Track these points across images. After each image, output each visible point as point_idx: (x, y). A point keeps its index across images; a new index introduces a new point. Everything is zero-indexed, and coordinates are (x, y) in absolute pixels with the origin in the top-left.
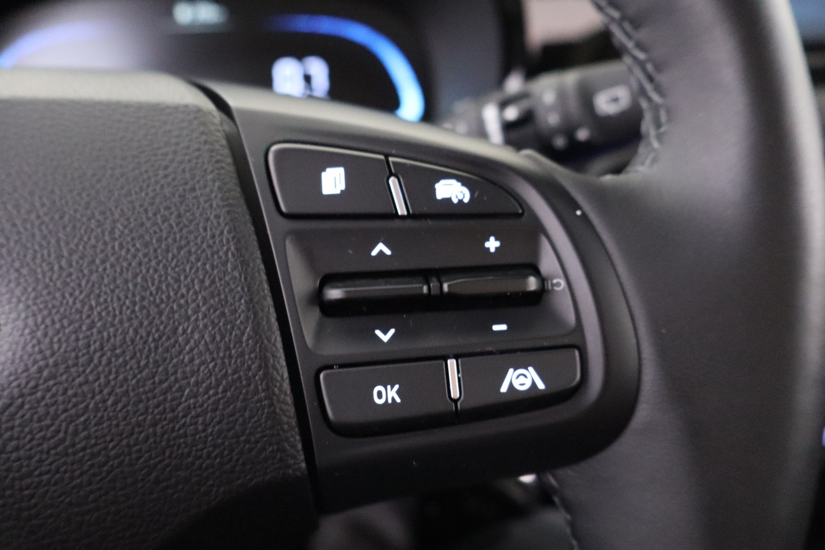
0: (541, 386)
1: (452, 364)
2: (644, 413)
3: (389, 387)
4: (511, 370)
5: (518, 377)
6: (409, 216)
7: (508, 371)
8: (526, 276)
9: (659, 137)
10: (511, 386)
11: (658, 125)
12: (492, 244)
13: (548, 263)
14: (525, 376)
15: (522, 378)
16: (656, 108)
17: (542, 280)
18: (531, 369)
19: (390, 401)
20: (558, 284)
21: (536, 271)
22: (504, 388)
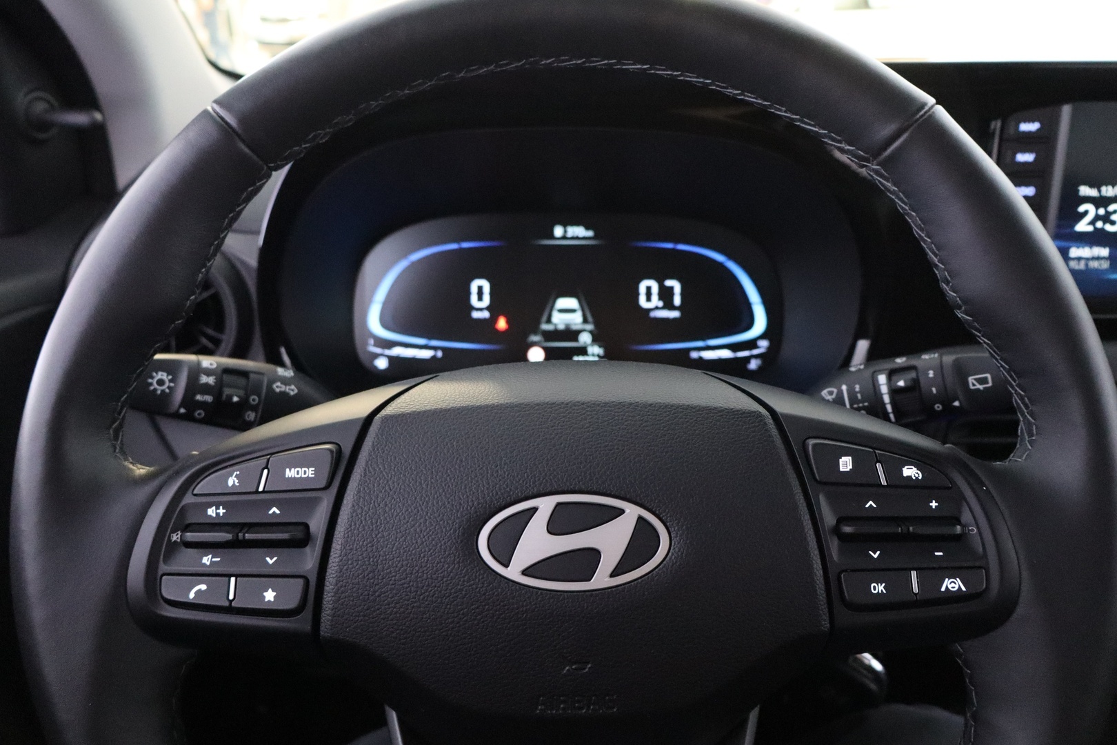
0: (964, 589)
1: (914, 574)
2: (1020, 610)
3: (879, 584)
4: (947, 579)
5: (950, 583)
6: (888, 486)
7: (945, 580)
8: (954, 525)
9: (1031, 442)
10: (947, 587)
11: (1031, 435)
12: (934, 504)
13: (966, 517)
14: (955, 584)
15: (953, 584)
16: (1029, 424)
17: (963, 526)
18: (958, 579)
19: (880, 592)
20: (973, 530)
21: (959, 523)
22: (943, 589)
